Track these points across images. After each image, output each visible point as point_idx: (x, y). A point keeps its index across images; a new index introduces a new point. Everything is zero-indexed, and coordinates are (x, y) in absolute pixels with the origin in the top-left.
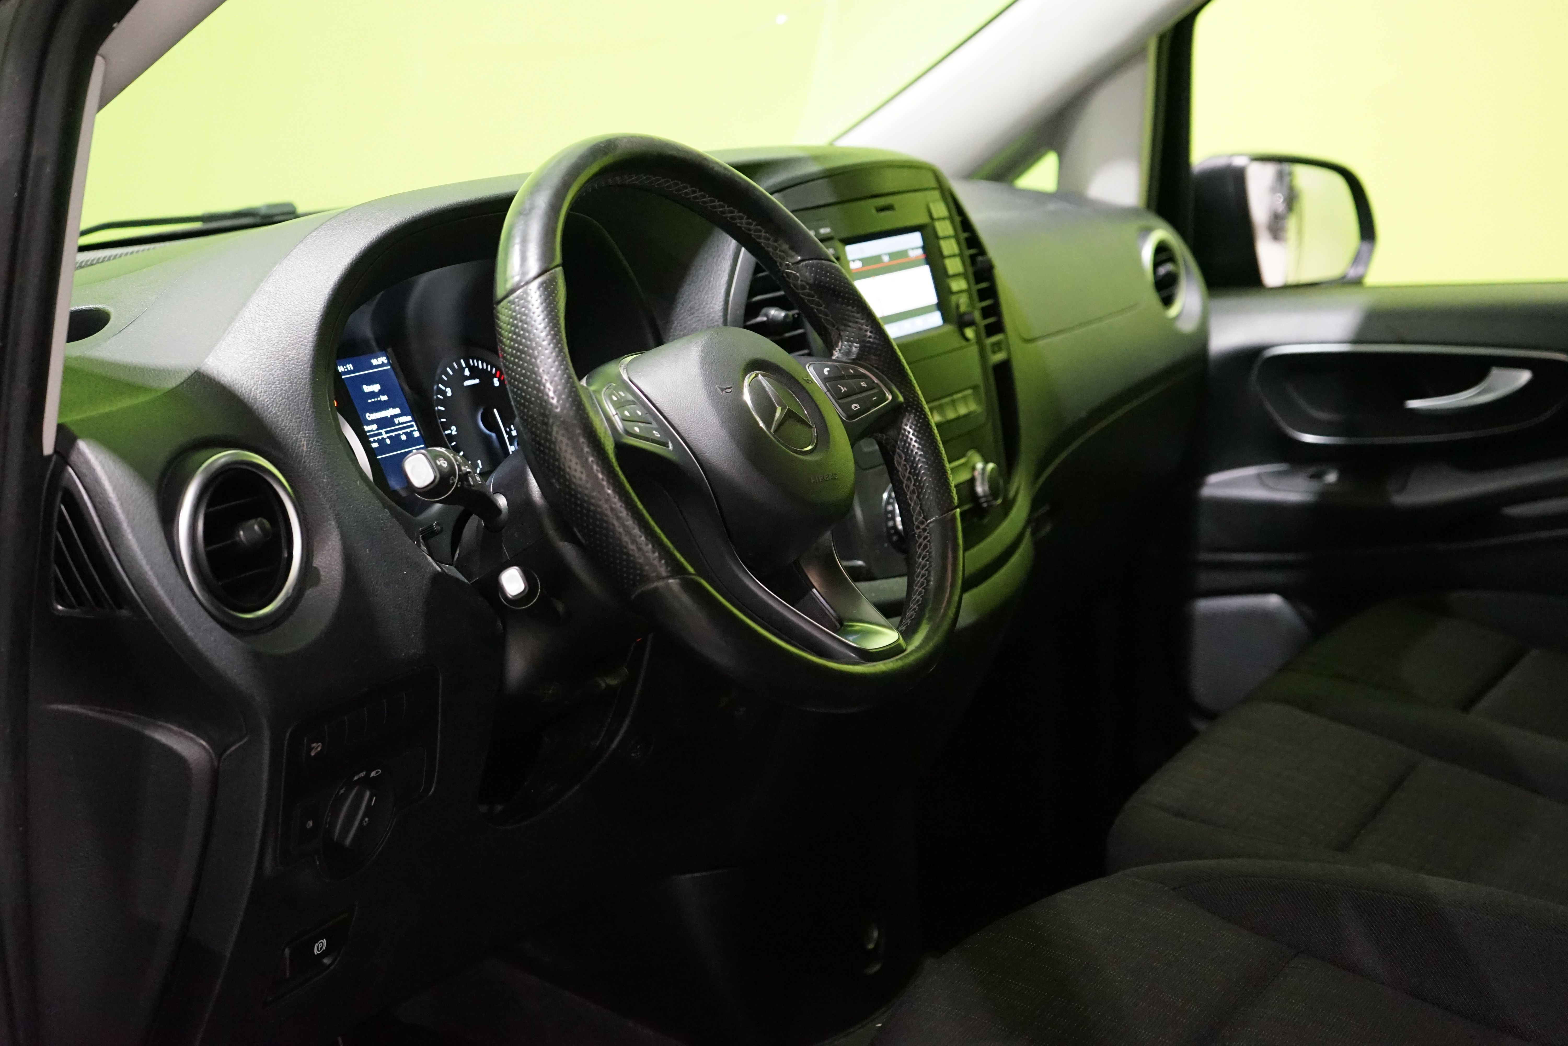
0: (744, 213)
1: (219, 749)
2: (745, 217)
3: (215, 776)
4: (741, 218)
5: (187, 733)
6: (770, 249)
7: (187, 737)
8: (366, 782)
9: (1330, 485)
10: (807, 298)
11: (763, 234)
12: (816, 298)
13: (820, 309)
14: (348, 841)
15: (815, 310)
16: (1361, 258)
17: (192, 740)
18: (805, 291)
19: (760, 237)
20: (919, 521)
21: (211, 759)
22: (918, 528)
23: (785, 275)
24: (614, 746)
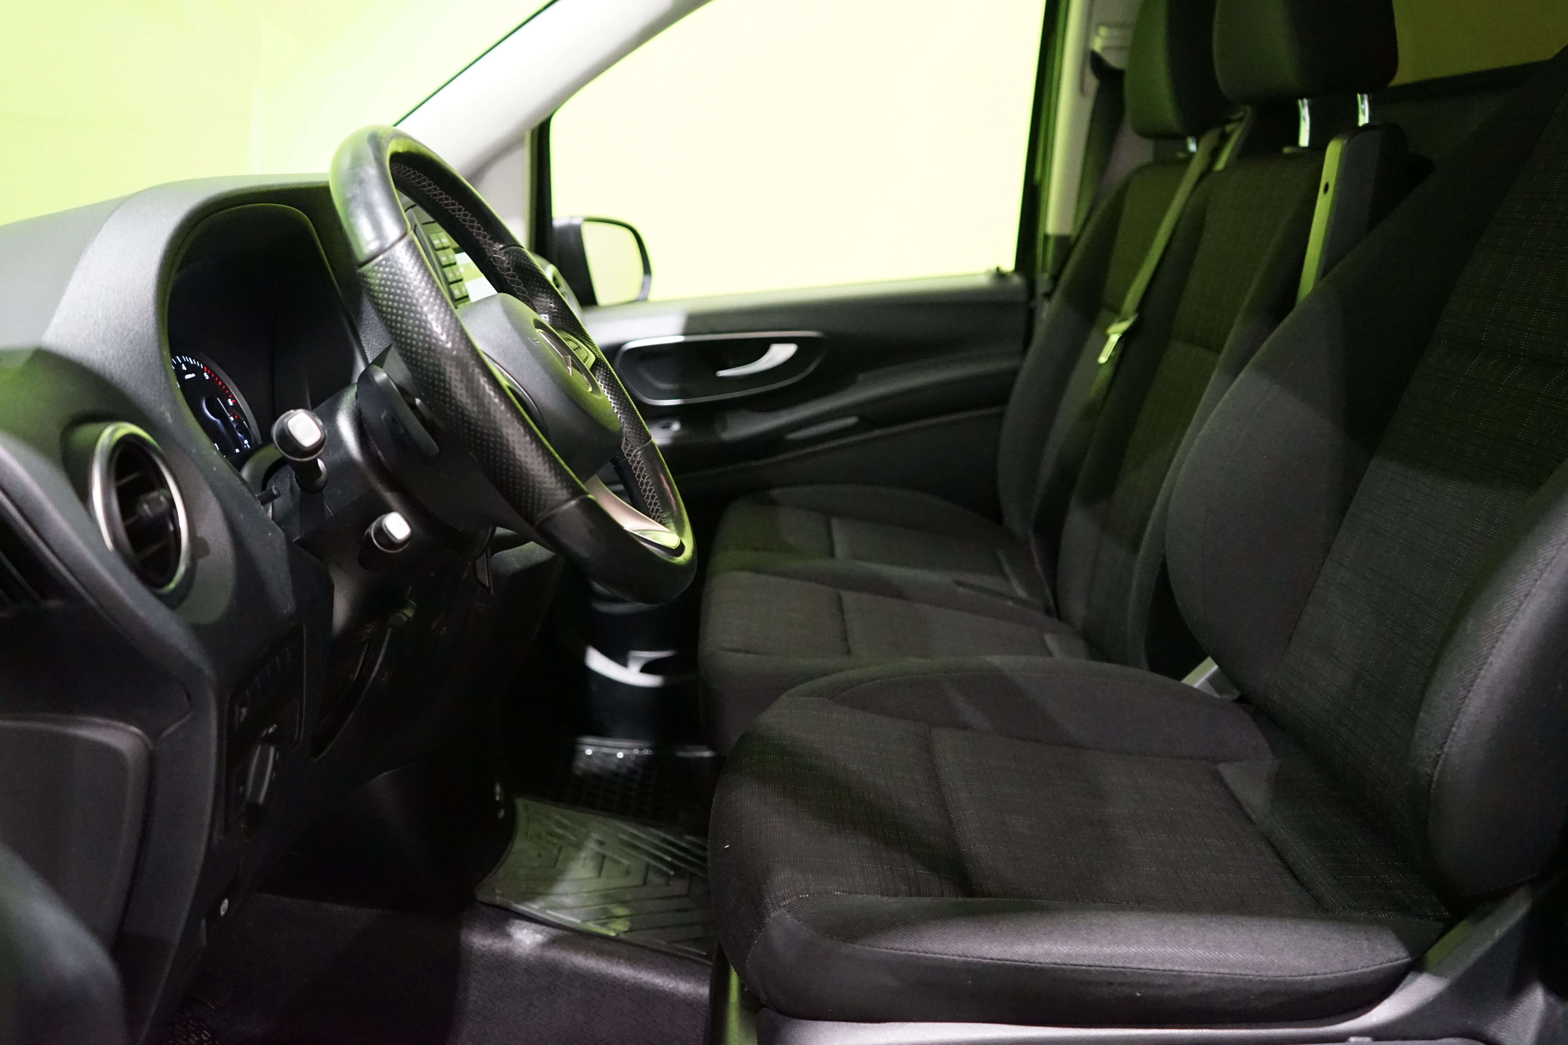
0: (463, 205)
1: (153, 732)
2: (463, 209)
3: (152, 761)
4: (460, 210)
5: (116, 723)
6: (481, 238)
7: (117, 728)
8: (270, 740)
9: (677, 432)
10: (509, 278)
11: (476, 224)
12: (517, 279)
13: (520, 288)
14: (261, 799)
15: (515, 289)
16: (645, 286)
17: (123, 730)
18: (509, 272)
19: (472, 227)
20: (628, 450)
21: (146, 745)
22: (629, 455)
23: (492, 260)
24: (373, 675)
